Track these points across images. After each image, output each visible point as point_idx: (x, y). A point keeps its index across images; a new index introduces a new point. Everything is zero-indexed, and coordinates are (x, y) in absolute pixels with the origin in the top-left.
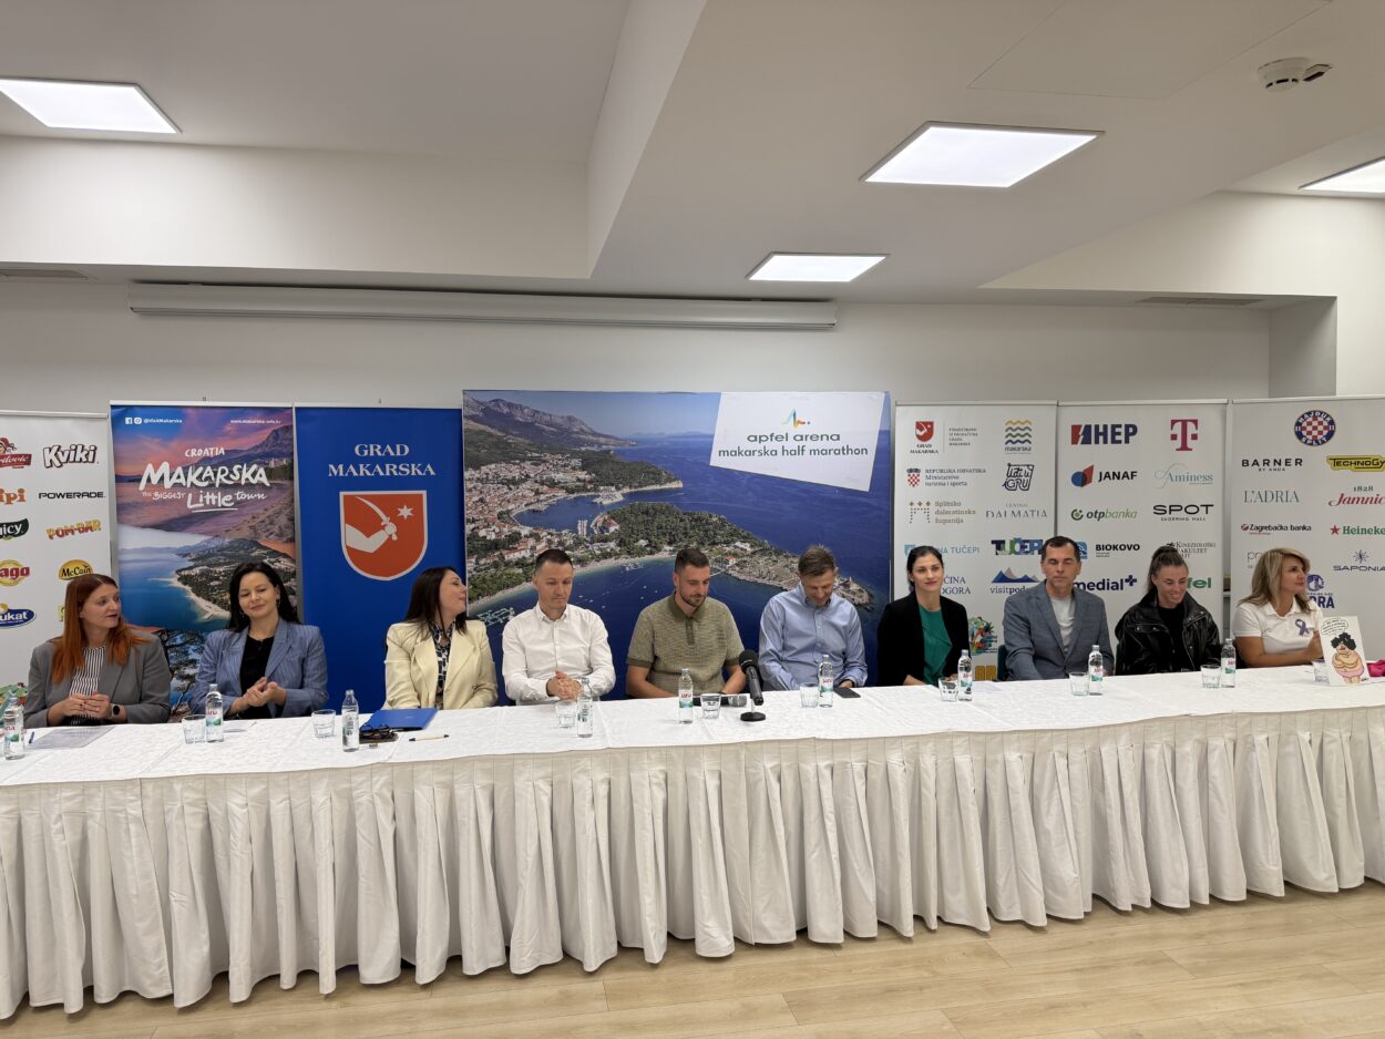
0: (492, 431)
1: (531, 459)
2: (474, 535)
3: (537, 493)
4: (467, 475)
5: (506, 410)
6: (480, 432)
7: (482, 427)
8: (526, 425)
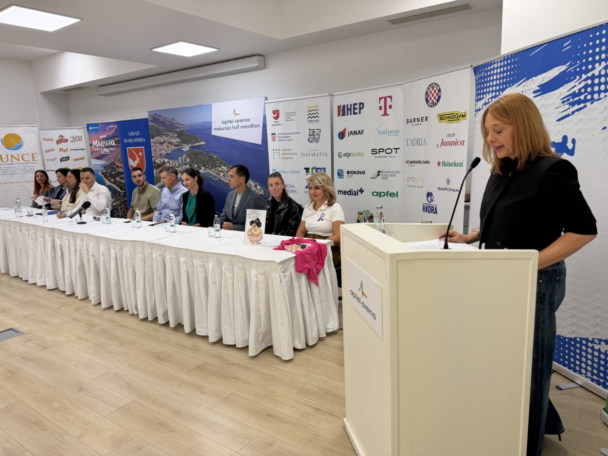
0: (155, 125)
1: (165, 134)
2: (155, 162)
3: (168, 147)
4: (152, 140)
5: (158, 117)
6: (153, 126)
7: (153, 124)
8: (163, 122)
